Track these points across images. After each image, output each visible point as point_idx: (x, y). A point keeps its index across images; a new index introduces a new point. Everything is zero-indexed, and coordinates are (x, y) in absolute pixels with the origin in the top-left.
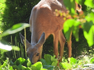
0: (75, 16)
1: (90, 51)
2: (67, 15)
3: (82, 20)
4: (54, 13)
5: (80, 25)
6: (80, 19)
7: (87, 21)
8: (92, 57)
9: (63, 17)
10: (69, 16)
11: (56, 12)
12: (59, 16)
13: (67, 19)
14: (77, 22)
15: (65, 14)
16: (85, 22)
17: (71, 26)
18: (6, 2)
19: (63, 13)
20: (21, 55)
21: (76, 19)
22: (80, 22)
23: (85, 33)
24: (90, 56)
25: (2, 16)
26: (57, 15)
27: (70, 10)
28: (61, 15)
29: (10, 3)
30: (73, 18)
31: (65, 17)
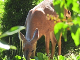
0: (64, 20)
1: (76, 50)
2: (57, 19)
3: (70, 23)
4: (46, 17)
5: (68, 27)
6: (68, 22)
7: (74, 24)
8: (77, 55)
9: (54, 20)
10: (59, 20)
11: (48, 16)
12: (51, 19)
13: (57, 22)
14: (66, 25)
15: (55, 18)
16: (72, 25)
17: (60, 28)
18: (5, 8)
19: (53, 17)
20: (17, 53)
21: (65, 23)
22: (68, 25)
23: (73, 35)
24: (76, 54)
25: (1, 20)
26: (49, 19)
27: (60, 15)
28: (52, 19)
29: (8, 9)
30: (62, 21)
31: (56, 21)
